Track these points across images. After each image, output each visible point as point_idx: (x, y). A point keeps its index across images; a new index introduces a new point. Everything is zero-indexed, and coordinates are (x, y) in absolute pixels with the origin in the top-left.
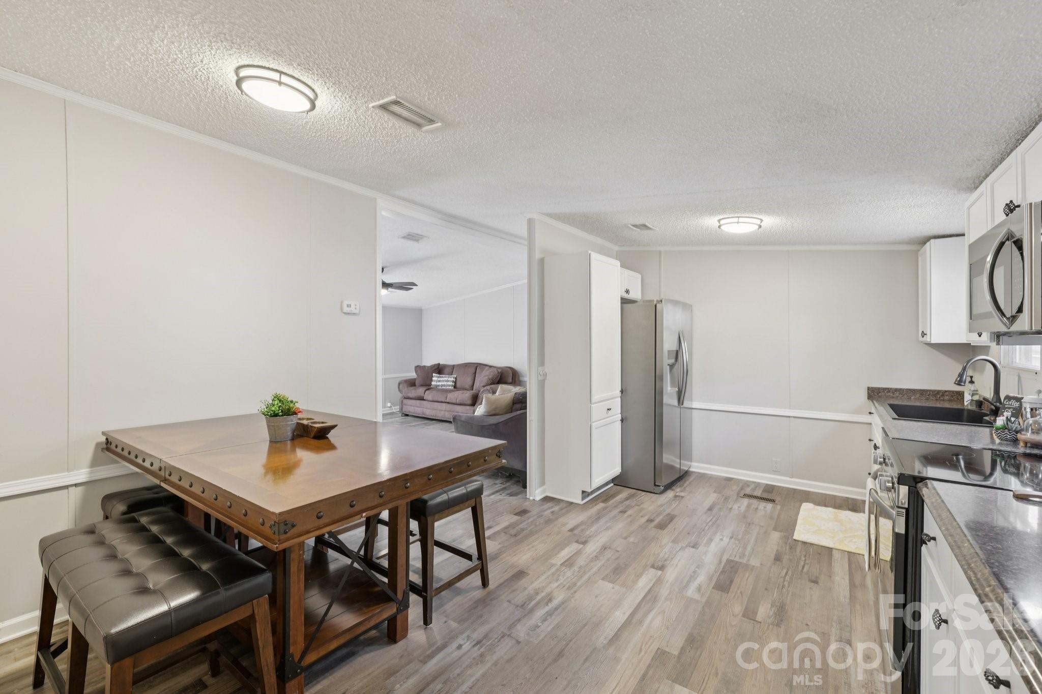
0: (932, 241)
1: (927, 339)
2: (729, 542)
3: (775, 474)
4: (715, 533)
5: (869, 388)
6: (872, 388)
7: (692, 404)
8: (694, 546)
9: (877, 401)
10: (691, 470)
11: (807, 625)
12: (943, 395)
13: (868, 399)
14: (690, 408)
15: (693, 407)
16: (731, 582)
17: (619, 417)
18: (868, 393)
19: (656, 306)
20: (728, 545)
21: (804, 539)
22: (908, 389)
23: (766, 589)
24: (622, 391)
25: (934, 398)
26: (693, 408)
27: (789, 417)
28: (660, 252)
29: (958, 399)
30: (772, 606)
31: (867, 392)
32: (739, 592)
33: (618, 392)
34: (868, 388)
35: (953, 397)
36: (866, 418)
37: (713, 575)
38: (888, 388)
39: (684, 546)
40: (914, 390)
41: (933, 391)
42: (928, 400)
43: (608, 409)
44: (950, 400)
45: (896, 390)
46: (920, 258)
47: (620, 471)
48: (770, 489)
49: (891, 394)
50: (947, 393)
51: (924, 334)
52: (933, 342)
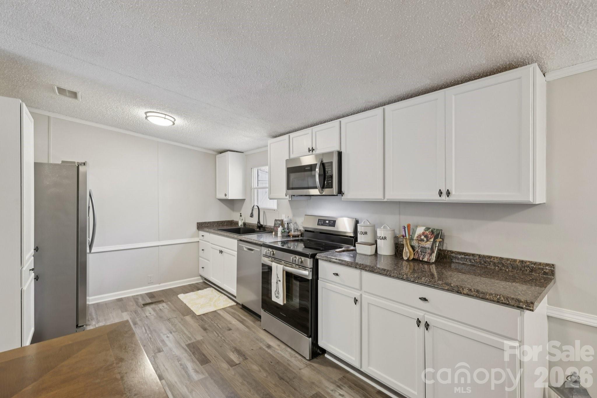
0: (229, 152)
1: (227, 197)
2: (173, 335)
3: (149, 286)
4: (159, 336)
5: (198, 223)
8: (160, 351)
9: (201, 229)
11: (252, 349)
12: (224, 223)
13: (197, 229)
16: (204, 355)
17: (33, 276)
18: (197, 226)
19: (78, 168)
20: (175, 337)
21: (203, 313)
22: (213, 222)
23: (221, 347)
24: (36, 250)
27: (158, 246)
28: (49, 117)
29: (229, 224)
30: (233, 352)
32: (213, 357)
33: (33, 251)
35: (227, 223)
36: (196, 239)
37: (192, 359)
38: (206, 222)
39: (153, 354)
40: (215, 222)
41: (221, 221)
42: (220, 226)
43: (30, 270)
44: (227, 225)
45: (209, 223)
46: (217, 159)
47: (34, 330)
48: (151, 295)
49: (207, 225)
51: (226, 195)
52: (229, 199)
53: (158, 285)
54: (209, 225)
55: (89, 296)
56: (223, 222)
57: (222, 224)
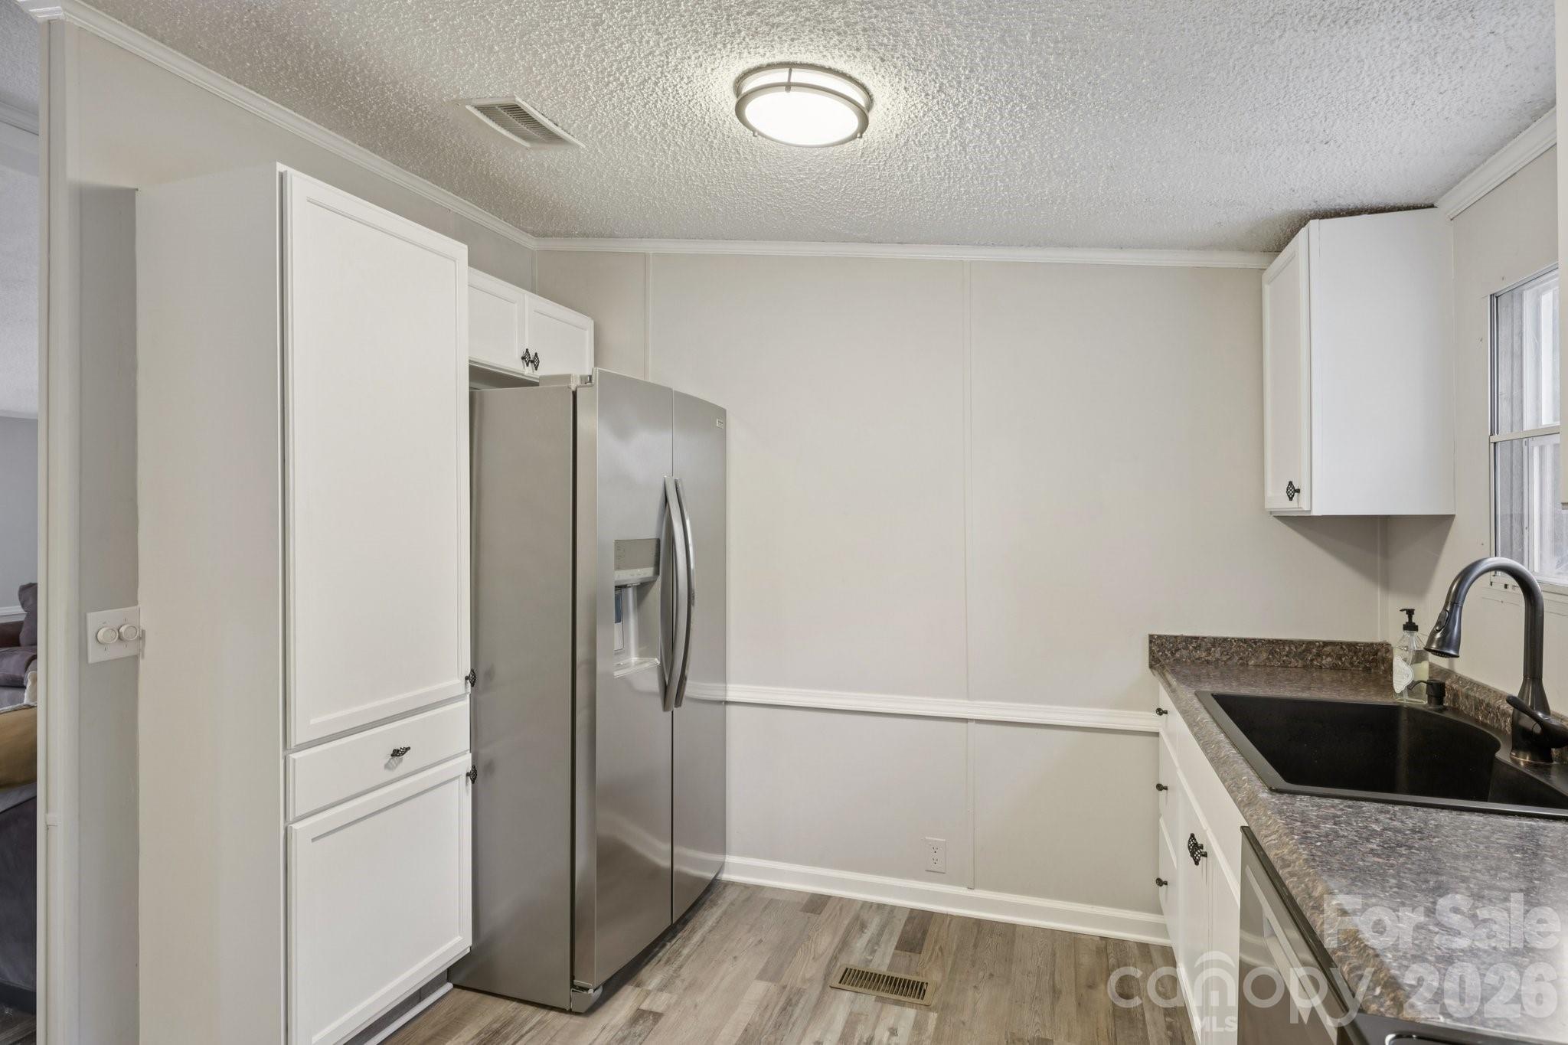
0: (1313, 224)
1: (1301, 505)
3: (932, 881)
5: (1152, 639)
6: (1159, 637)
7: (725, 690)
9: (1174, 672)
10: (725, 876)
12: (1319, 655)
13: (1151, 667)
14: (720, 702)
15: (729, 699)
17: (465, 762)
18: (1151, 652)
19: (575, 394)
24: (472, 679)
25: (1300, 664)
26: (727, 703)
27: (966, 720)
28: (645, 256)
29: (1351, 664)
31: (1148, 650)
33: (455, 682)
34: (1151, 636)
35: (1340, 659)
36: (1147, 721)
38: (1196, 638)
40: (1255, 641)
41: (1298, 643)
42: (1287, 667)
43: (396, 753)
44: (1334, 669)
45: (1216, 642)
46: (1267, 289)
47: (470, 943)
48: (917, 931)
49: (1204, 654)
50: (1328, 649)
51: (1292, 491)
52: (1315, 513)
53: (963, 891)
54: (1217, 653)
55: (729, 854)
56: (1308, 650)
57: (1301, 655)
